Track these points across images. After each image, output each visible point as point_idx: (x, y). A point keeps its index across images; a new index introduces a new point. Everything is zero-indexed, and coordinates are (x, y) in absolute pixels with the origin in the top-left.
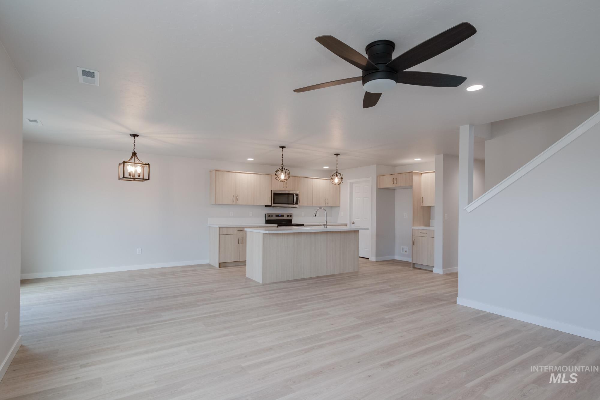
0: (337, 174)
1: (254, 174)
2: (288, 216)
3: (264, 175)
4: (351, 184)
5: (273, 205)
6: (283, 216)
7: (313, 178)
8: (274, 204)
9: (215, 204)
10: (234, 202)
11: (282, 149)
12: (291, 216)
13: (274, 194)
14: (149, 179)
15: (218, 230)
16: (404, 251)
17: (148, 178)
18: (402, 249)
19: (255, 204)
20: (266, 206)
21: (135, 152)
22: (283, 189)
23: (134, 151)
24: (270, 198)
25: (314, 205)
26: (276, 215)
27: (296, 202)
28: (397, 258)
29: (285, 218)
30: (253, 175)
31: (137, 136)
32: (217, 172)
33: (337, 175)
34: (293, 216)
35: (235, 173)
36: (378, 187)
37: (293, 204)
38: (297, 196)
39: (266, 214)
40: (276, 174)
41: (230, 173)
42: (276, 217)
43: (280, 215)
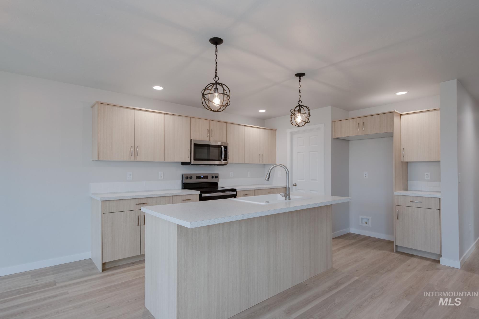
0: (300, 108)
1: (165, 114)
2: (213, 177)
3: (180, 117)
4: (292, 134)
5: (193, 162)
6: (206, 177)
7: (245, 126)
8: (194, 160)
9: (98, 161)
10: (133, 156)
11: (216, 46)
12: (217, 177)
13: (195, 145)
15: (101, 203)
16: (364, 223)
18: (361, 220)
19: (166, 160)
20: (183, 164)
22: (207, 139)
24: (189, 152)
25: (246, 162)
26: (197, 176)
27: (225, 157)
28: (353, 230)
29: (210, 180)
30: (163, 115)
32: (102, 106)
33: (300, 111)
34: (220, 177)
35: (134, 111)
36: (334, 137)
37: (220, 160)
38: (226, 150)
39: (182, 175)
40: (203, 95)
41: (126, 110)
42: (197, 179)
43: (203, 176)
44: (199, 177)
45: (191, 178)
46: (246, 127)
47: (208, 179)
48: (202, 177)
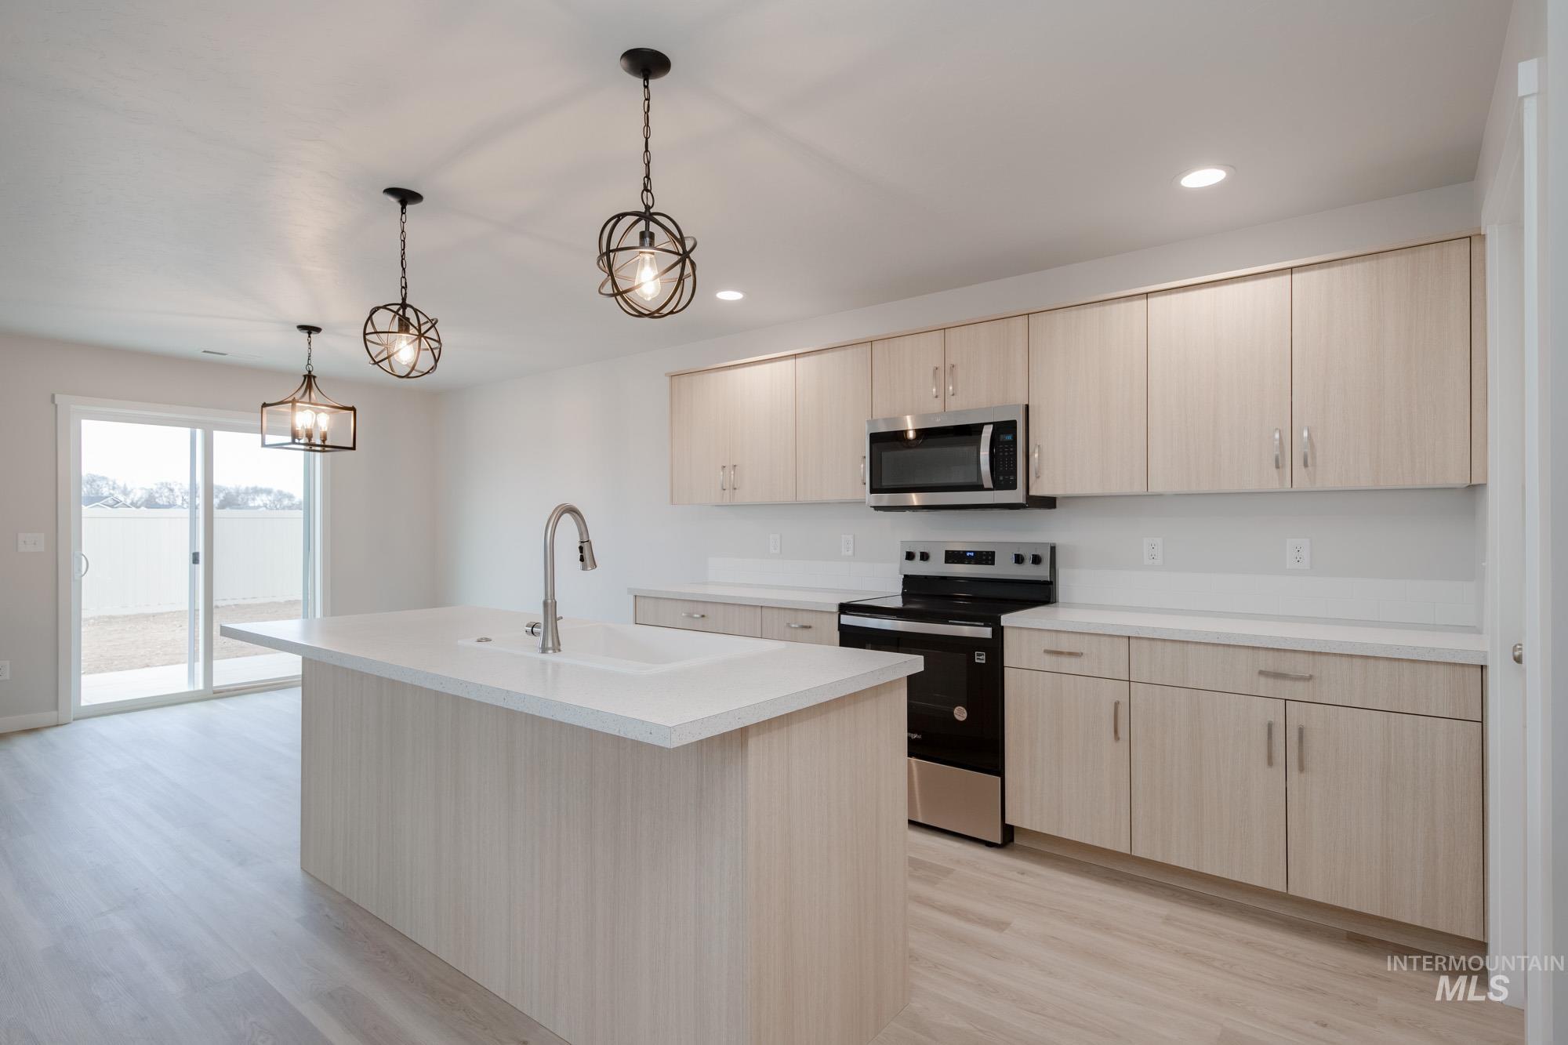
1: (795, 356)
2: (1018, 560)
6: (985, 558)
7: (1147, 294)
8: (874, 491)
10: (726, 492)
13: (875, 438)
14: (354, 448)
17: (351, 445)
21: (313, 373)
22: (936, 406)
23: (310, 372)
26: (946, 554)
29: (1005, 570)
30: (791, 362)
31: (318, 330)
32: (675, 381)
38: (1005, 438)
41: (713, 375)
42: (946, 562)
43: (972, 554)
44: (953, 557)
45: (925, 557)
46: (1154, 301)
47: (993, 564)
48: (968, 554)
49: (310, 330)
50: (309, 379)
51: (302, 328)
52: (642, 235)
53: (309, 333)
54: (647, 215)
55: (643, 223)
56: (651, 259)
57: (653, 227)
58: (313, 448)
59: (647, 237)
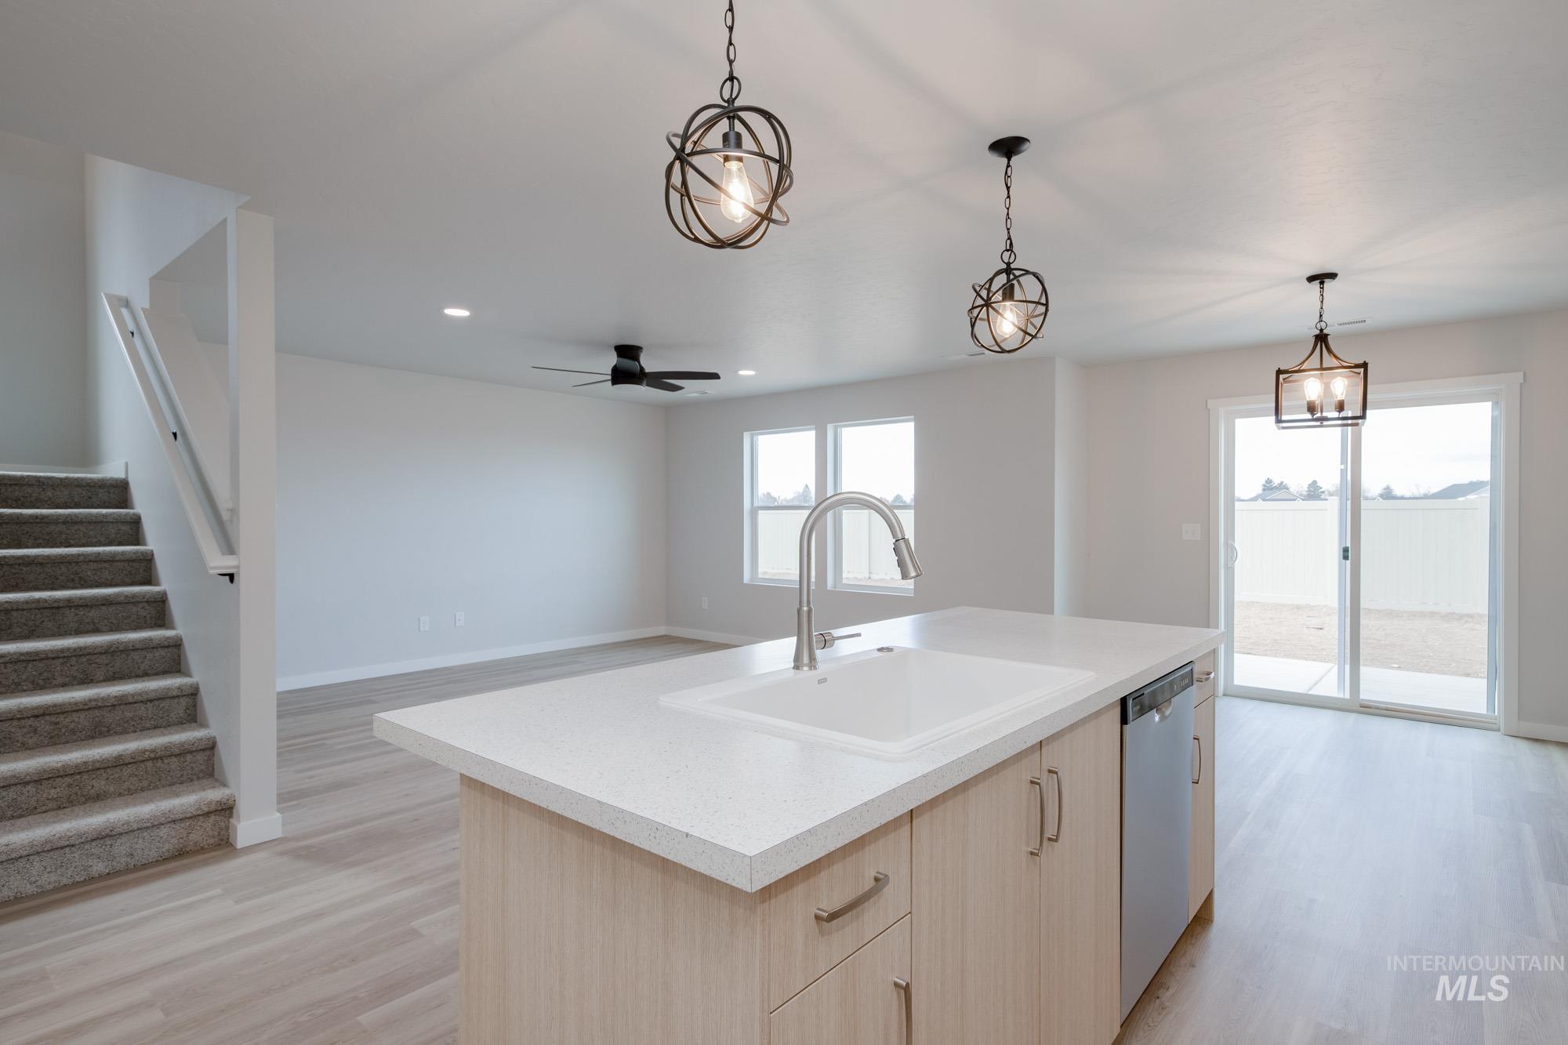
21: (1326, 332)
23: (1322, 330)
31: (1332, 275)
49: (1320, 278)
50: (1322, 338)
51: (1311, 279)
52: (726, 137)
53: (1322, 283)
54: (731, 112)
55: (725, 122)
56: (739, 170)
57: (739, 127)
58: (1325, 423)
59: (732, 140)
